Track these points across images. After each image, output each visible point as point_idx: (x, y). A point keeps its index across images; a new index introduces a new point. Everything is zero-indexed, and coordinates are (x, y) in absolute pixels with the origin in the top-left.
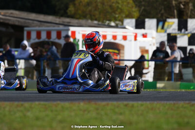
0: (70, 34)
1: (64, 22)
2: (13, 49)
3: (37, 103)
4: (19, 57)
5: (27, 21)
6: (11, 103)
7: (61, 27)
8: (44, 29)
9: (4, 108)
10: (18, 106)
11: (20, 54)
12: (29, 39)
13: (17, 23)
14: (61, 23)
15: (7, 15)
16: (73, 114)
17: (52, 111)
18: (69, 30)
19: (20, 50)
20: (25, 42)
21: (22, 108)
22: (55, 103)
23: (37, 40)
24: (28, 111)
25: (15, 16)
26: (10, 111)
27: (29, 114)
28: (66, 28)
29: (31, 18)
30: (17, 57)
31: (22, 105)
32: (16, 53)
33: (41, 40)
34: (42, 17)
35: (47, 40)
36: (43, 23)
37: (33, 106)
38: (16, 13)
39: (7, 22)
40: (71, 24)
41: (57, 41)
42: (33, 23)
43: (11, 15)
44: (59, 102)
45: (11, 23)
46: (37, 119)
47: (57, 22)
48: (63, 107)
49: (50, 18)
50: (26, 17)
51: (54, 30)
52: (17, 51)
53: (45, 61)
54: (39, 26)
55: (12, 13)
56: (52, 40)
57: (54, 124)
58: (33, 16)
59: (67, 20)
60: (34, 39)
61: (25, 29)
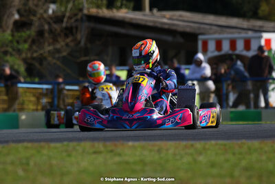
0: (263, 43)
1: (254, 26)
2: (183, 67)
3: (213, 142)
4: (192, 77)
5: (202, 26)
6: (177, 142)
7: (250, 34)
8: (226, 36)
9: (167, 150)
10: (186, 147)
11: (193, 73)
12: (205, 51)
13: (188, 30)
14: (250, 27)
15: (175, 18)
16: (264, 158)
17: (234, 154)
18: (261, 37)
19: (192, 67)
20: (200, 56)
21: (191, 151)
22: (239, 142)
23: (216, 53)
24: (200, 154)
25: (186, 19)
26: (175, 154)
27: (201, 158)
28: (257, 35)
29: (207, 21)
30: (188, 77)
31: (192, 145)
32: (187, 72)
33: (223, 52)
34: (223, 21)
35: (230, 52)
36: (224, 29)
37: (207, 147)
38: (187, 15)
39: (174, 28)
40: (264, 29)
41: (245, 53)
42: (211, 29)
43: (181, 18)
44: (244, 141)
45: (180, 29)
46: (213, 165)
47: (245, 26)
48: (249, 149)
49: (234, 21)
50: (201, 21)
51: (240, 38)
52: (188, 69)
53: (229, 82)
54: (220, 33)
55: (181, 16)
56: (237, 52)
57: (237, 173)
58: (210, 19)
59: (259, 23)
60: (213, 52)
61: (201, 37)
